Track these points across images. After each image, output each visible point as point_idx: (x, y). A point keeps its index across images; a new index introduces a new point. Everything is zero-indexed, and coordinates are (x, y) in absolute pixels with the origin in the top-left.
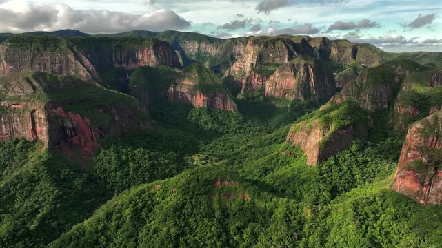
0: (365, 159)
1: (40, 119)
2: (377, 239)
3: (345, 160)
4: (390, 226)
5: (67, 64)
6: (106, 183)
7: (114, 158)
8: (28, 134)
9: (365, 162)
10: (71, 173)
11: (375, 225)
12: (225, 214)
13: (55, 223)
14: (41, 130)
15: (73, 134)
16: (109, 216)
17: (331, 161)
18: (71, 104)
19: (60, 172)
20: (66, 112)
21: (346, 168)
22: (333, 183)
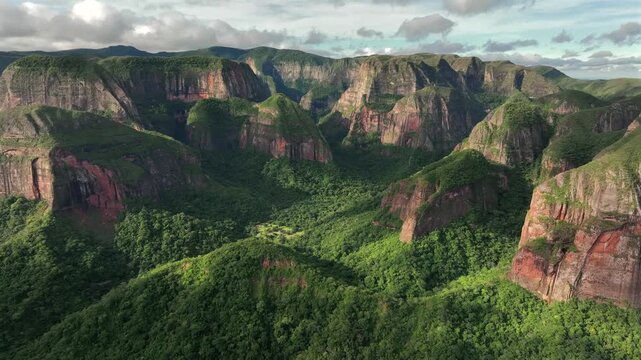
0: (486, 235)
1: (43, 170)
2: (473, 348)
3: (456, 236)
4: (496, 329)
5: (94, 95)
6: (128, 260)
7: (141, 226)
8: (28, 191)
9: (486, 239)
10: (80, 244)
11: (475, 328)
12: (271, 307)
13: (48, 311)
14: (45, 186)
15: (89, 191)
16: (115, 303)
17: (434, 237)
18: (86, 150)
19: (65, 243)
20: (80, 161)
21: (455, 247)
22: (433, 267)
